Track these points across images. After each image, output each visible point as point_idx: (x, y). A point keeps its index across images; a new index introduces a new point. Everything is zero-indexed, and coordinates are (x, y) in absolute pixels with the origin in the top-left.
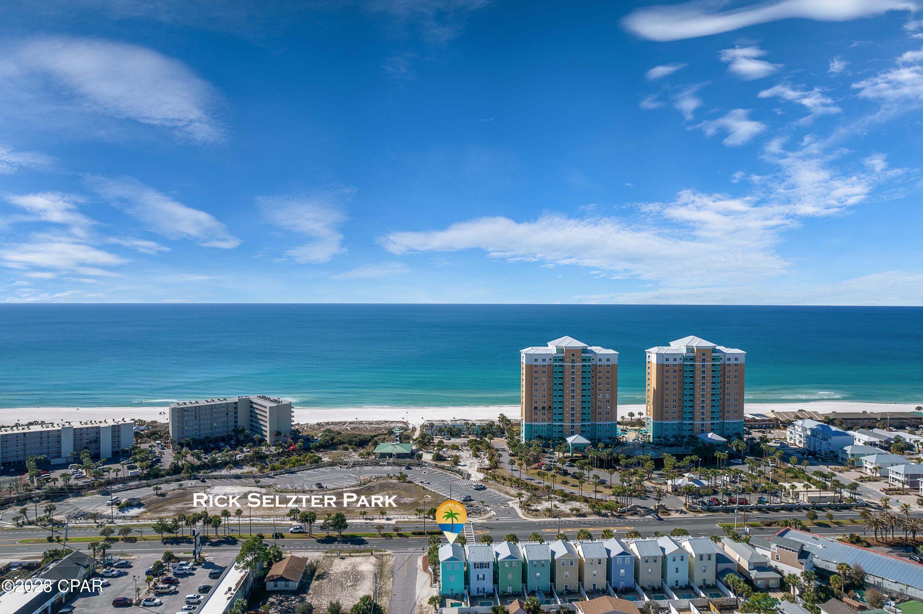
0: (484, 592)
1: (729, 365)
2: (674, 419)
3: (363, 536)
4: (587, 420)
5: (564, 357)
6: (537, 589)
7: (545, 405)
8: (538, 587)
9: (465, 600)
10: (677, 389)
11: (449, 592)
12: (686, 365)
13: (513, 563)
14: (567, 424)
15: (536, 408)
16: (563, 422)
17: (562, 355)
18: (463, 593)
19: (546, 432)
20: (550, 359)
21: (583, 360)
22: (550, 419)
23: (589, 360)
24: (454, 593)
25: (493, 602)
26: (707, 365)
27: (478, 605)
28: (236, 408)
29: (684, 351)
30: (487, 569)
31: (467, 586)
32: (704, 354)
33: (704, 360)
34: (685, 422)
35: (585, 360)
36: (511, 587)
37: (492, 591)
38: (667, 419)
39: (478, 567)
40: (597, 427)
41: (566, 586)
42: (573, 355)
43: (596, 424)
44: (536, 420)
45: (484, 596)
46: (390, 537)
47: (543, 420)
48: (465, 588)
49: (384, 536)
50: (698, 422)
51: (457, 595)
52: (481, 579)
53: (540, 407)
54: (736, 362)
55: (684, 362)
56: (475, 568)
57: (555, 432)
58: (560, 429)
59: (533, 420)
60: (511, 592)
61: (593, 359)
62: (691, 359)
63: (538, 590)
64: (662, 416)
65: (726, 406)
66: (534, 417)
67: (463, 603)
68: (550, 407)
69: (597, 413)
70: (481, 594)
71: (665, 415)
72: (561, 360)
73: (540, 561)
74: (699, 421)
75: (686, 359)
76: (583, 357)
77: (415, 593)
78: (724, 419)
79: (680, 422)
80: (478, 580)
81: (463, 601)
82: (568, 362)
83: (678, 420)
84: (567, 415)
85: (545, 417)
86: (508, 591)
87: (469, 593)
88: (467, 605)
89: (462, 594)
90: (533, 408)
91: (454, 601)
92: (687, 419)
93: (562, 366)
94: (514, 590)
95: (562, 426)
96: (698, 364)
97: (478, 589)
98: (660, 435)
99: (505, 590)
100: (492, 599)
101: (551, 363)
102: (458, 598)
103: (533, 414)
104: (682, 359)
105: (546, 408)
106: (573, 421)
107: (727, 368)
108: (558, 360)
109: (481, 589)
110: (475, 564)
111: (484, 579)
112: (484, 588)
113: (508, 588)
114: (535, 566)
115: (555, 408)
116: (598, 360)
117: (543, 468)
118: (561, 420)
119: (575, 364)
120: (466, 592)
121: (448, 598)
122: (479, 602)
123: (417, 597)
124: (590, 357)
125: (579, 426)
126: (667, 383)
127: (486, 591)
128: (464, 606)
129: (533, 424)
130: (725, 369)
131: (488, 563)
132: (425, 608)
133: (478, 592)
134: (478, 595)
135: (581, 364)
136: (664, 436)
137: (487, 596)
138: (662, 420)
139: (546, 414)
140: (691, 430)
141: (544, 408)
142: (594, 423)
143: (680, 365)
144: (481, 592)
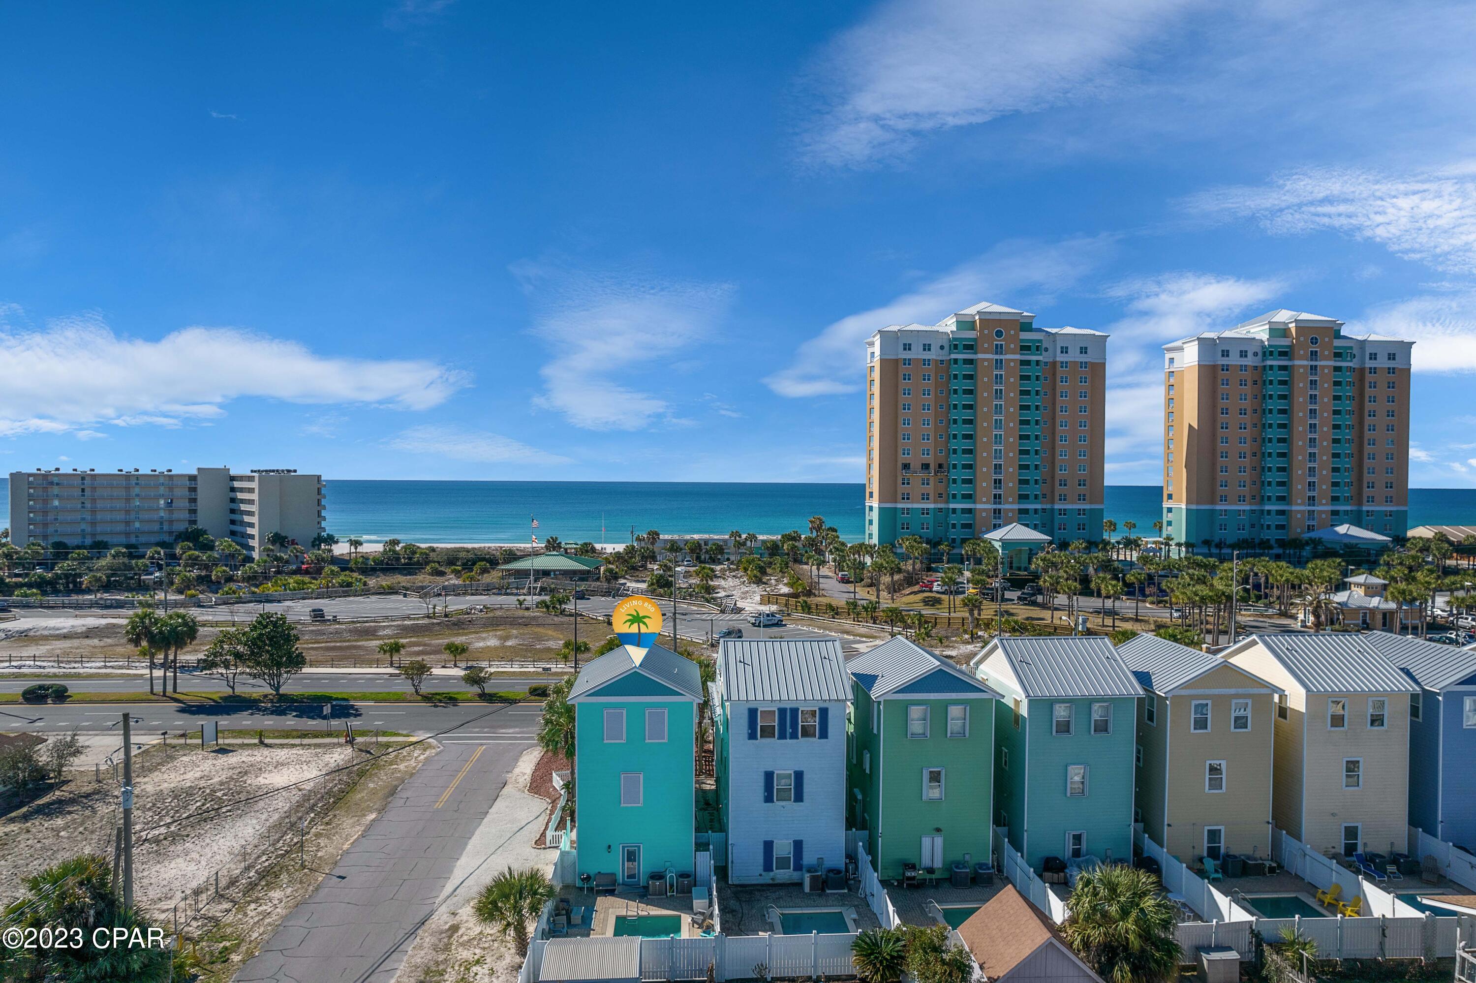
0: (798, 867)
1: (1373, 371)
2: (1241, 499)
3: (355, 699)
4: (1032, 497)
5: (975, 340)
6: (1068, 852)
7: (930, 459)
8: (1077, 838)
9: (699, 904)
10: (1248, 427)
11: (616, 865)
12: (1271, 367)
13: (955, 711)
14: (983, 506)
15: (906, 466)
16: (975, 503)
17: (972, 334)
18: (688, 867)
19: (931, 526)
20: (942, 347)
21: (1023, 348)
22: (940, 496)
23: (1038, 348)
24: (645, 865)
25: (850, 915)
26: (1324, 367)
27: (771, 928)
28: (193, 490)
29: (1264, 336)
30: (815, 740)
31: (713, 836)
32: (1314, 341)
33: (1314, 354)
34: (1267, 508)
35: (1028, 348)
36: (939, 841)
37: (838, 860)
38: (1224, 499)
39: (767, 732)
40: (1057, 517)
41: (1214, 835)
42: (999, 334)
43: (1052, 510)
44: (906, 498)
45: (800, 885)
46: (452, 700)
47: (925, 497)
48: (701, 846)
49: (427, 698)
50: (1299, 507)
51: (657, 876)
52: (783, 796)
53: (916, 465)
54: (1392, 364)
55: (1263, 360)
56: (752, 736)
57: (954, 526)
58: (966, 519)
59: (900, 496)
60: (938, 864)
61: (1046, 350)
62: (1283, 354)
63: (1077, 853)
64: (1213, 492)
65: (1365, 471)
66: (902, 489)
67: (686, 919)
68: (940, 466)
69: (1057, 483)
70: (782, 875)
71: (1221, 490)
72: (969, 347)
73: (1089, 702)
74: (1303, 504)
75: (1271, 353)
76: (1022, 341)
77: (451, 872)
78: (1360, 504)
79: (1254, 508)
80: (769, 799)
81: (689, 909)
82: (985, 351)
83: (1251, 504)
84: (984, 484)
85: (930, 489)
86: (926, 861)
87: (722, 871)
88: (709, 929)
89: (683, 875)
90: (900, 466)
91: (634, 909)
92: (1274, 499)
93: (970, 362)
94: (957, 856)
95: (969, 511)
96: (1301, 363)
97: (768, 846)
98: (1208, 538)
99: (909, 856)
100: (842, 900)
101: (944, 355)
102: (662, 892)
103: (900, 481)
104: (1260, 354)
105: (932, 466)
106: (997, 497)
107: (1369, 378)
108: (960, 347)
109: (783, 848)
110: (753, 713)
111: (799, 798)
112: (798, 845)
113: (926, 842)
114: (1064, 727)
115: (955, 466)
116: (1059, 350)
117: (935, 589)
118: (968, 497)
119: (1002, 357)
120: (705, 863)
121: (611, 892)
122: (775, 914)
123: (449, 888)
124: (1040, 341)
125: (1012, 510)
126: (1224, 412)
127: (809, 858)
128: (687, 932)
129: (900, 506)
130: (1362, 379)
131: (824, 712)
132: (466, 945)
133: (768, 867)
134: (767, 878)
135: (1018, 357)
136: (1217, 540)
137: (814, 879)
138: (1213, 502)
139: (931, 482)
140: (1282, 527)
141: (926, 466)
142: (1048, 506)
143: (1256, 368)
144: (783, 863)
